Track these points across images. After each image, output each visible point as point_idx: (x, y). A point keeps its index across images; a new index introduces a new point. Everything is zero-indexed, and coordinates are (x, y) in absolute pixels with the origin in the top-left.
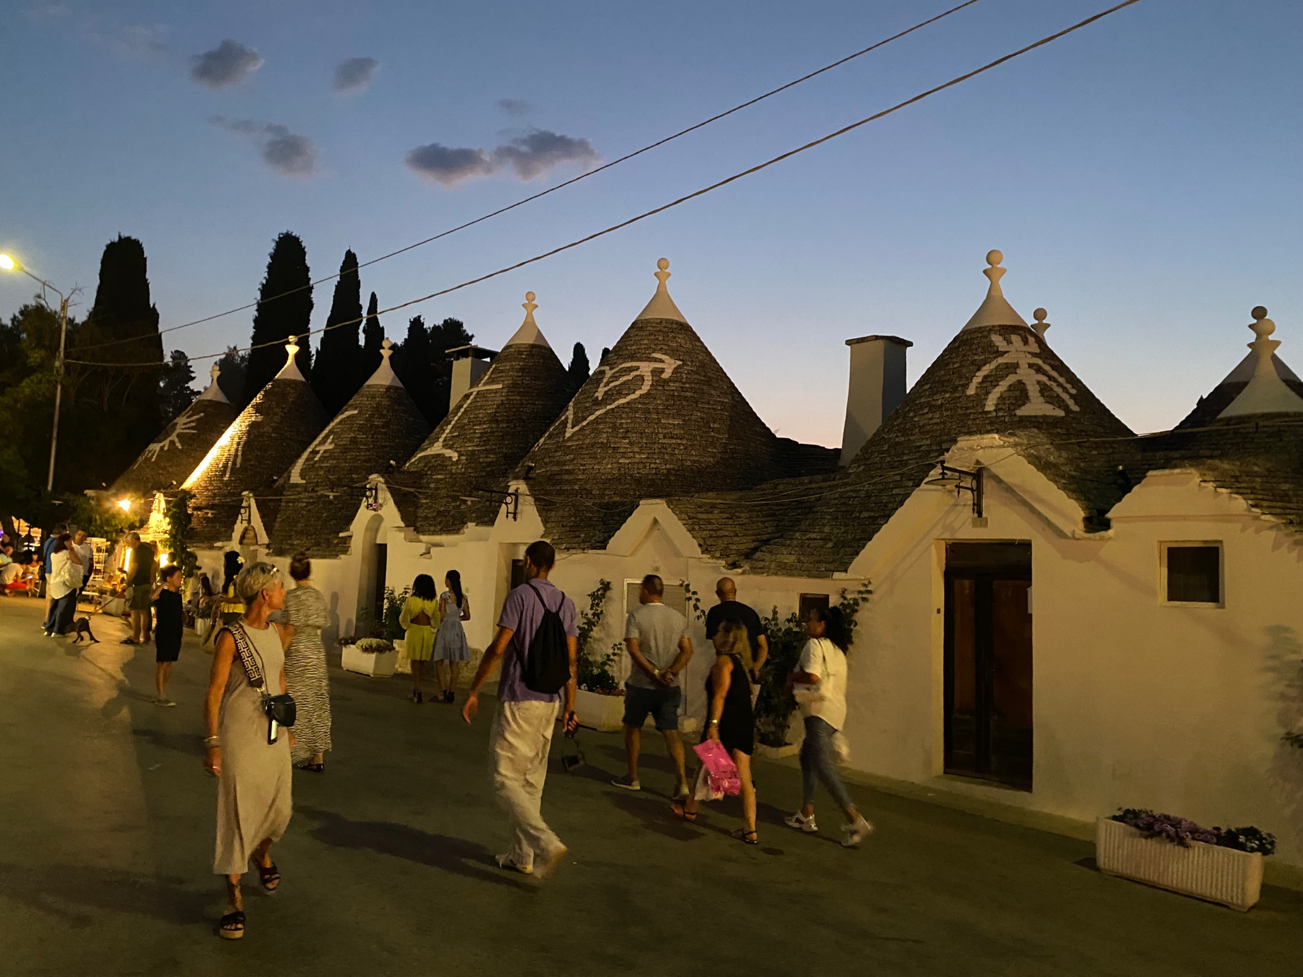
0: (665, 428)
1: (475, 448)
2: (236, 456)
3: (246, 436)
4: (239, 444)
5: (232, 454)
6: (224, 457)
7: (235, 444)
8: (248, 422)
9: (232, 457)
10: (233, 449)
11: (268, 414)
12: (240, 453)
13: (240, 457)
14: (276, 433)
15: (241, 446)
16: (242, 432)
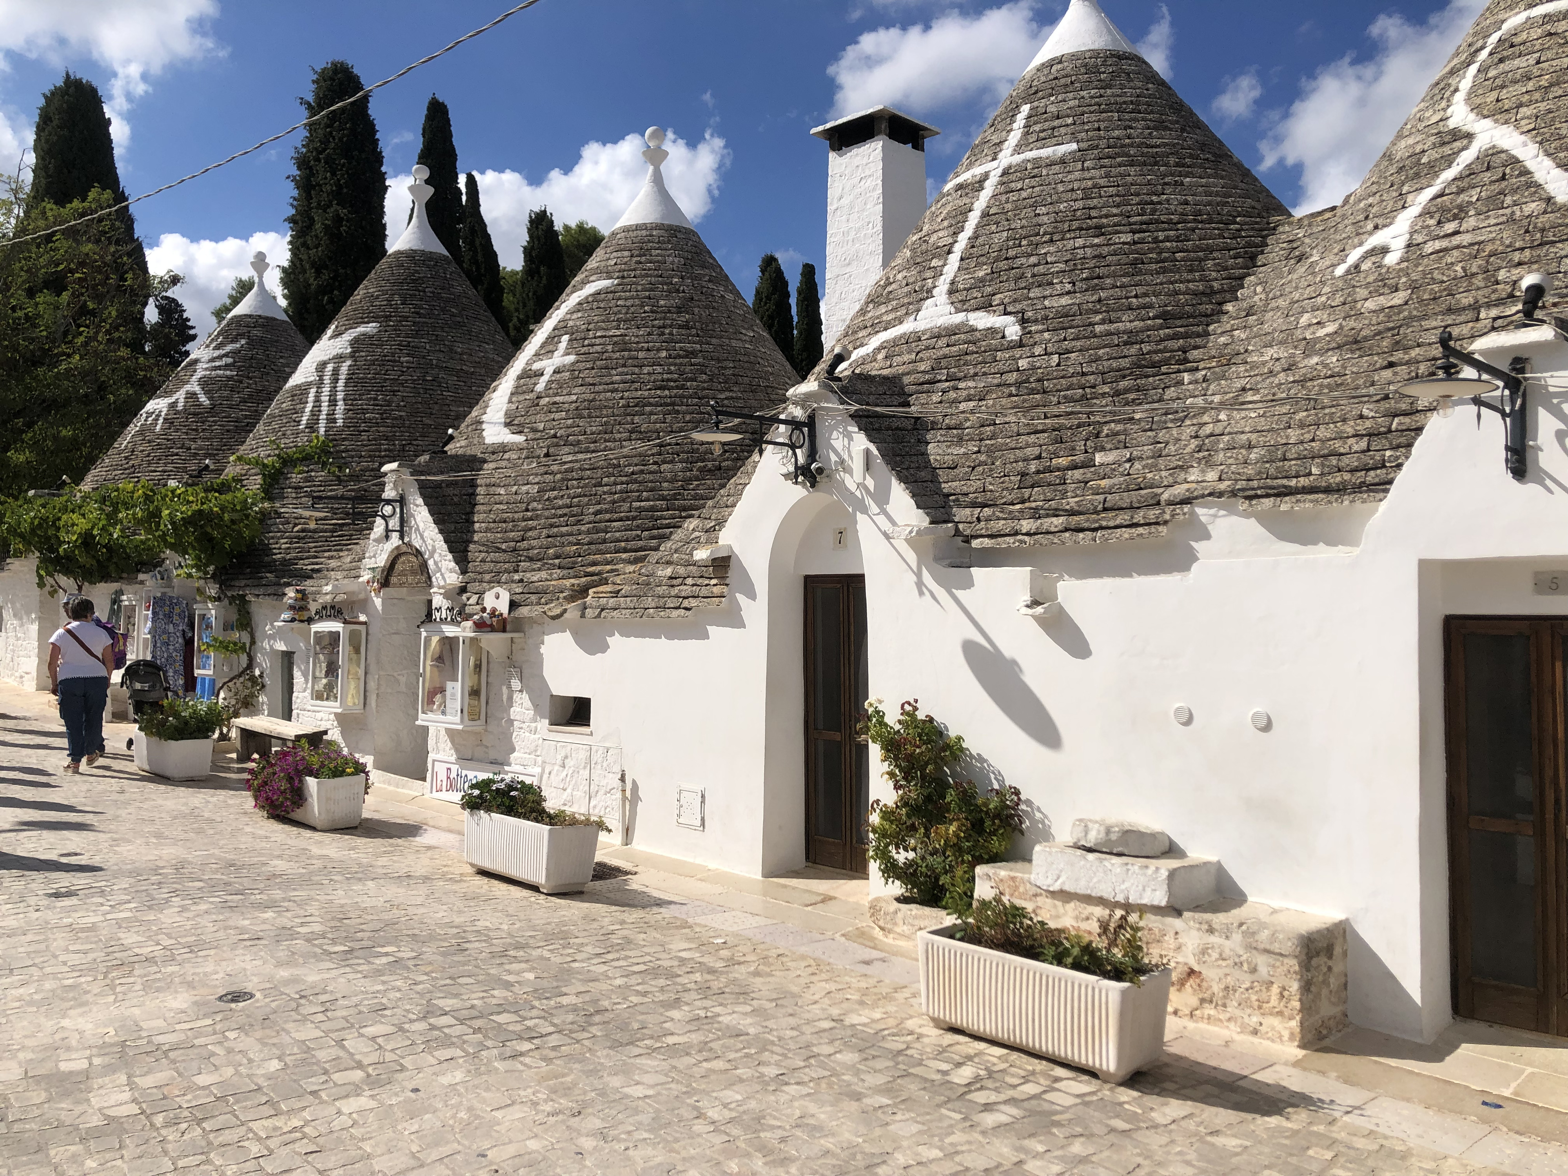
1: (1065, 301)
2: (333, 402)
3: (349, 363)
4: (336, 380)
5: (325, 398)
6: (309, 407)
7: (327, 380)
8: (348, 336)
9: (325, 405)
10: (326, 390)
11: (388, 318)
12: (340, 396)
13: (341, 406)
14: (408, 355)
15: (341, 383)
16: (339, 358)
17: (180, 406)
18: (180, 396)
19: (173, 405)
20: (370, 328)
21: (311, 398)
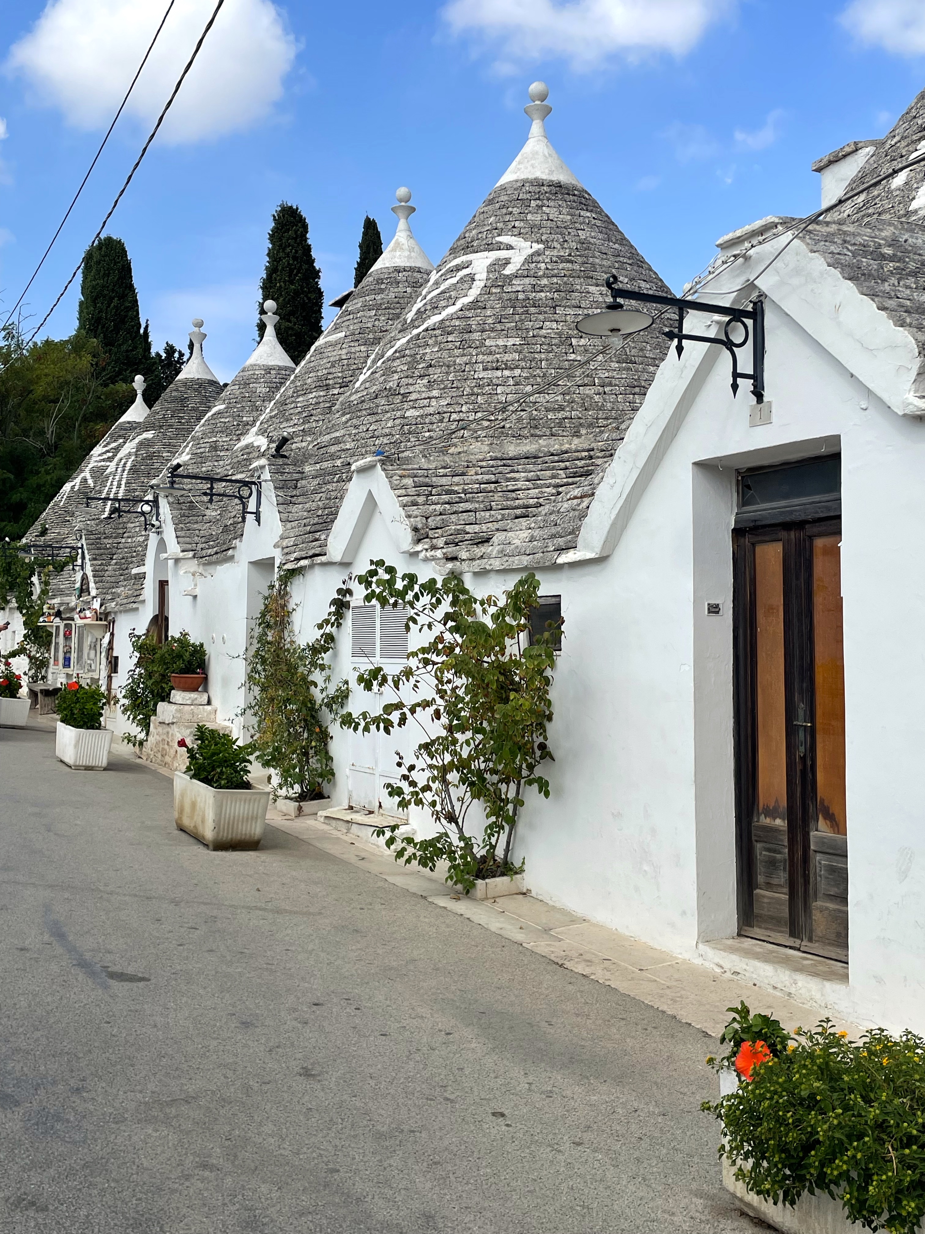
0: (490, 353)
2: (119, 486)
3: (133, 458)
4: (124, 470)
5: (115, 483)
6: (107, 488)
7: (119, 470)
8: (137, 441)
9: (115, 487)
10: (117, 478)
11: (161, 427)
12: (123, 482)
13: (123, 486)
14: (168, 452)
15: (126, 472)
16: (130, 454)
17: (77, 488)
18: (78, 480)
19: (73, 487)
20: (149, 435)
21: (108, 484)
